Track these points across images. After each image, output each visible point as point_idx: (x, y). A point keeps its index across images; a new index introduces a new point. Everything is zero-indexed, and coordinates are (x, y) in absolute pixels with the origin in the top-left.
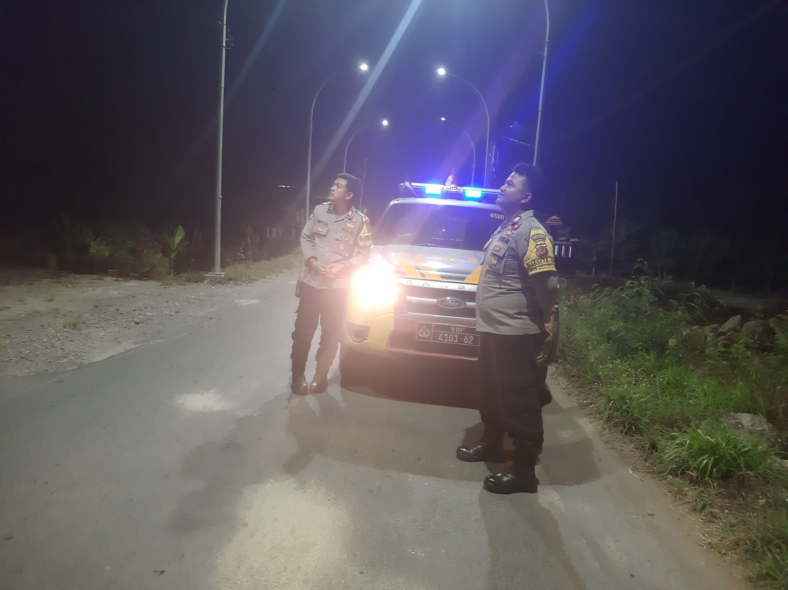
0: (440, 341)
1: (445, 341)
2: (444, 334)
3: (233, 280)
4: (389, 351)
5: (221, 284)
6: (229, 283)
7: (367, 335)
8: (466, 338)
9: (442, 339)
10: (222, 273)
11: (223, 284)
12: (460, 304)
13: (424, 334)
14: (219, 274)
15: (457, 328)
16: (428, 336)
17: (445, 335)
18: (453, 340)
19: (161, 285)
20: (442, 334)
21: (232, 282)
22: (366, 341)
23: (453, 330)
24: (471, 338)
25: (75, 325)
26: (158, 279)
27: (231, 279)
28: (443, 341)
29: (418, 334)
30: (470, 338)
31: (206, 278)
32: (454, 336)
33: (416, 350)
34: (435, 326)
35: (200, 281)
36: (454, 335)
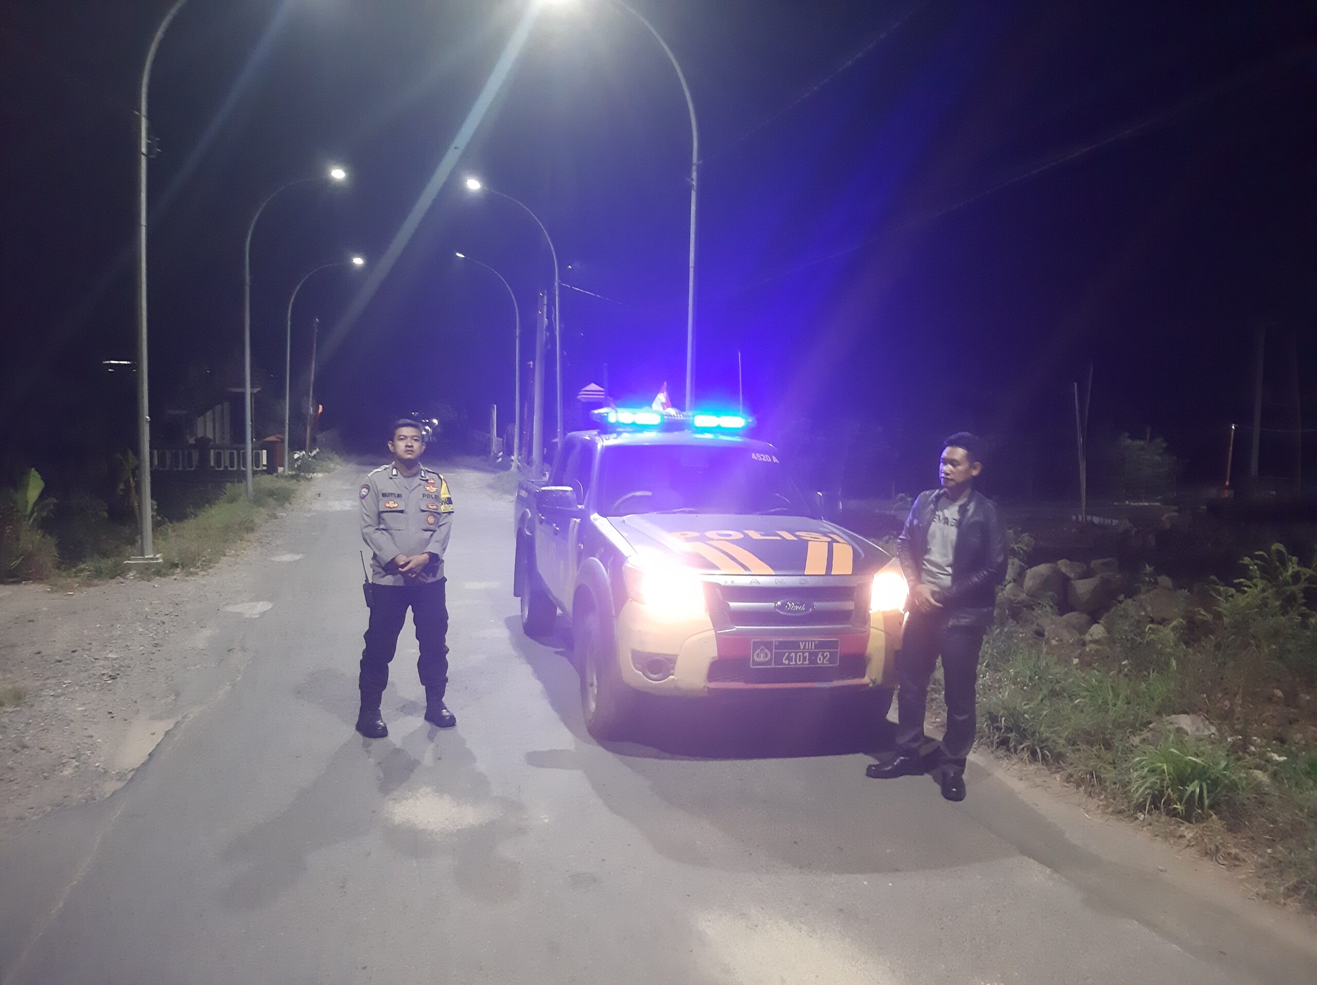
0: (784, 664)
1: (791, 663)
2: (790, 653)
3: (180, 566)
4: (708, 688)
5: (160, 576)
6: (173, 574)
7: (673, 669)
8: (820, 656)
9: (787, 662)
10: (158, 556)
11: (165, 575)
12: (807, 608)
13: (760, 657)
14: (152, 559)
15: (807, 643)
16: (767, 659)
17: (791, 655)
18: (803, 662)
19: (52, 591)
20: (787, 654)
21: (178, 570)
22: (671, 677)
23: (802, 648)
24: (827, 655)
25: (20, 698)
26: (39, 578)
27: (176, 566)
28: (789, 664)
29: (753, 659)
30: (825, 655)
31: (129, 568)
32: (803, 655)
33: (747, 682)
34: (777, 643)
35: (119, 575)
36: (803, 653)
